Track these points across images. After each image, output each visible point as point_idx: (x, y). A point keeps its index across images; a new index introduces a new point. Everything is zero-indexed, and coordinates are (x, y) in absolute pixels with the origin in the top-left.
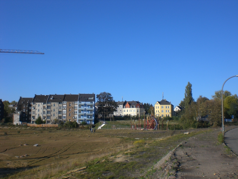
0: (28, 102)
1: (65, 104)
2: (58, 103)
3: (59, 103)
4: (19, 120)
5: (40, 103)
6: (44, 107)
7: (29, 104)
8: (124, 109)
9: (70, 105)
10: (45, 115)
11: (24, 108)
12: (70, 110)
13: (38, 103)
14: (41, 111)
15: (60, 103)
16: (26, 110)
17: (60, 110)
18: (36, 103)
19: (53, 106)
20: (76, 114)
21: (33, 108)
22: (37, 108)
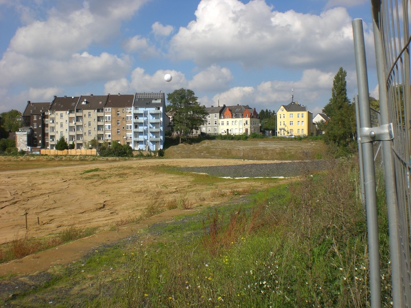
0: (41, 111)
1: (108, 113)
2: (96, 111)
3: (98, 111)
4: (26, 143)
5: (64, 112)
6: (71, 119)
7: (44, 114)
8: (221, 120)
9: (118, 114)
10: (73, 133)
11: (35, 122)
12: (118, 123)
13: (59, 113)
14: (66, 126)
15: (101, 110)
16: (38, 126)
17: (100, 123)
18: (56, 112)
19: (87, 115)
20: (130, 131)
21: (51, 122)
22: (58, 120)
